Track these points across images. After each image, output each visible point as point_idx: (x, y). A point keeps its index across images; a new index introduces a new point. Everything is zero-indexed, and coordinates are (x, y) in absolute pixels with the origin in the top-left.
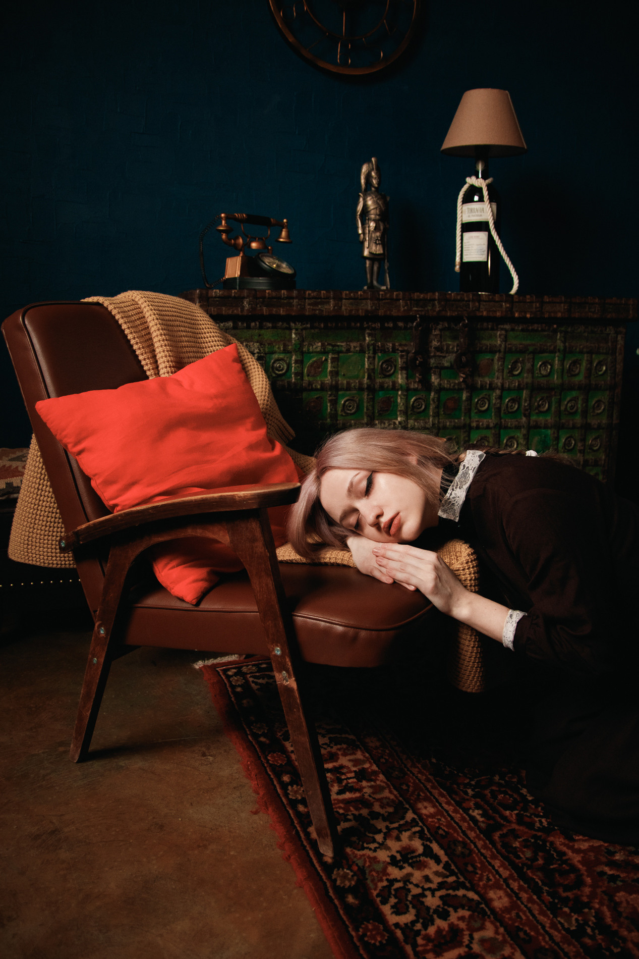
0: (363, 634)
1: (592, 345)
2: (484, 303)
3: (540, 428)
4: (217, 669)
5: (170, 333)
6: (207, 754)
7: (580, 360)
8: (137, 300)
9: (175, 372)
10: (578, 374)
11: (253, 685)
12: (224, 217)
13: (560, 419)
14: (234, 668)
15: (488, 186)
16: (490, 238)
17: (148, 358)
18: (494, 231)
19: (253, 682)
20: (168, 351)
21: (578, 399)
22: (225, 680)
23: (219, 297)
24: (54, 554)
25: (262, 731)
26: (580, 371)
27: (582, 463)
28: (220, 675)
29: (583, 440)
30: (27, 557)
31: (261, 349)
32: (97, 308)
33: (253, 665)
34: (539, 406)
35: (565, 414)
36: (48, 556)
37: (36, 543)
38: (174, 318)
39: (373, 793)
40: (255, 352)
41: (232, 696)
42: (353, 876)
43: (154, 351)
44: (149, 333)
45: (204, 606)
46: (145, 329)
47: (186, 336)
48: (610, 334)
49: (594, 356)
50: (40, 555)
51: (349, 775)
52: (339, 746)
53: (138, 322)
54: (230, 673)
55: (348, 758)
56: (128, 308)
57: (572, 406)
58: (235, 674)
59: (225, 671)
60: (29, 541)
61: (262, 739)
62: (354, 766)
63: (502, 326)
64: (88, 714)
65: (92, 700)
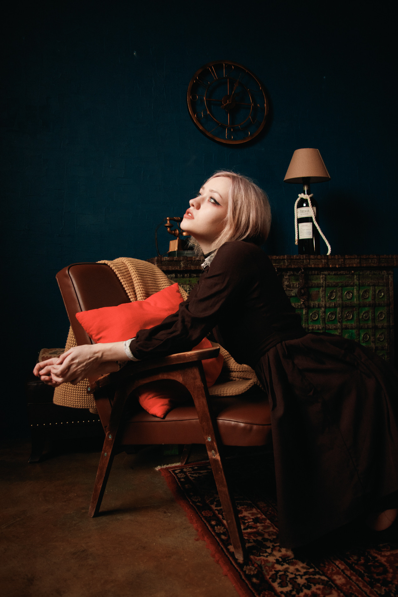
0: (255, 427)
1: (374, 281)
2: (312, 260)
3: (349, 329)
4: (169, 470)
5: (143, 279)
6: (167, 512)
7: (369, 290)
8: (124, 262)
9: (146, 299)
10: (368, 298)
11: (190, 478)
12: (169, 219)
13: (360, 324)
14: (178, 469)
15: (311, 198)
16: (314, 226)
17: (131, 292)
18: (315, 221)
19: (190, 476)
20: (141, 288)
21: (369, 312)
22: (174, 475)
23: (168, 261)
24: (79, 401)
25: (198, 500)
26: (369, 296)
27: (374, 348)
28: (171, 473)
29: (374, 335)
30: (64, 402)
31: (191, 289)
32: (104, 266)
33: (190, 468)
34: (347, 317)
35: (362, 321)
36: (76, 402)
37: (69, 394)
38: (144, 271)
39: (264, 529)
40: (187, 290)
41: (179, 483)
42: (255, 569)
43: (134, 288)
44: (131, 279)
45: (167, 419)
46: (129, 277)
47: (150, 281)
48: (384, 275)
49: (376, 287)
50: (71, 401)
51: (249, 520)
52: (242, 507)
53: (126, 273)
54: (176, 472)
55: (248, 512)
56: (120, 266)
57: (366, 316)
58: (180, 472)
59: (174, 471)
60: (65, 393)
61: (198, 504)
62: (252, 516)
63: (323, 273)
64: (101, 486)
65: (103, 478)
